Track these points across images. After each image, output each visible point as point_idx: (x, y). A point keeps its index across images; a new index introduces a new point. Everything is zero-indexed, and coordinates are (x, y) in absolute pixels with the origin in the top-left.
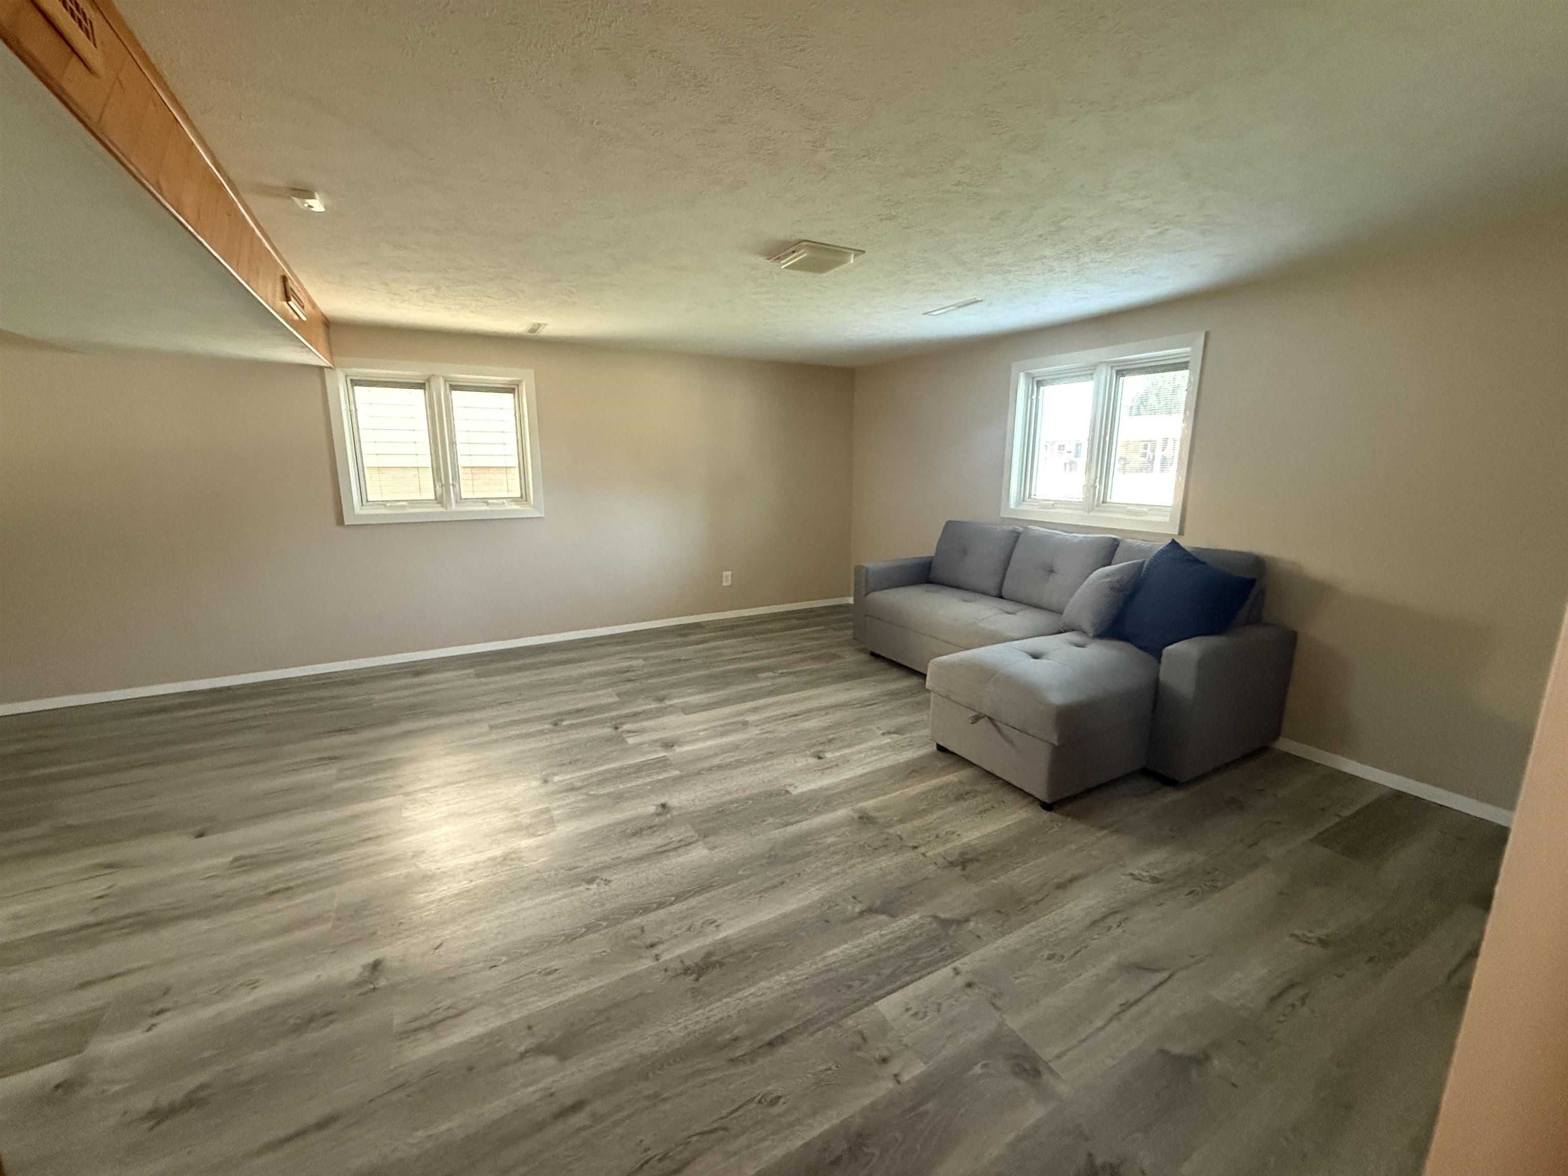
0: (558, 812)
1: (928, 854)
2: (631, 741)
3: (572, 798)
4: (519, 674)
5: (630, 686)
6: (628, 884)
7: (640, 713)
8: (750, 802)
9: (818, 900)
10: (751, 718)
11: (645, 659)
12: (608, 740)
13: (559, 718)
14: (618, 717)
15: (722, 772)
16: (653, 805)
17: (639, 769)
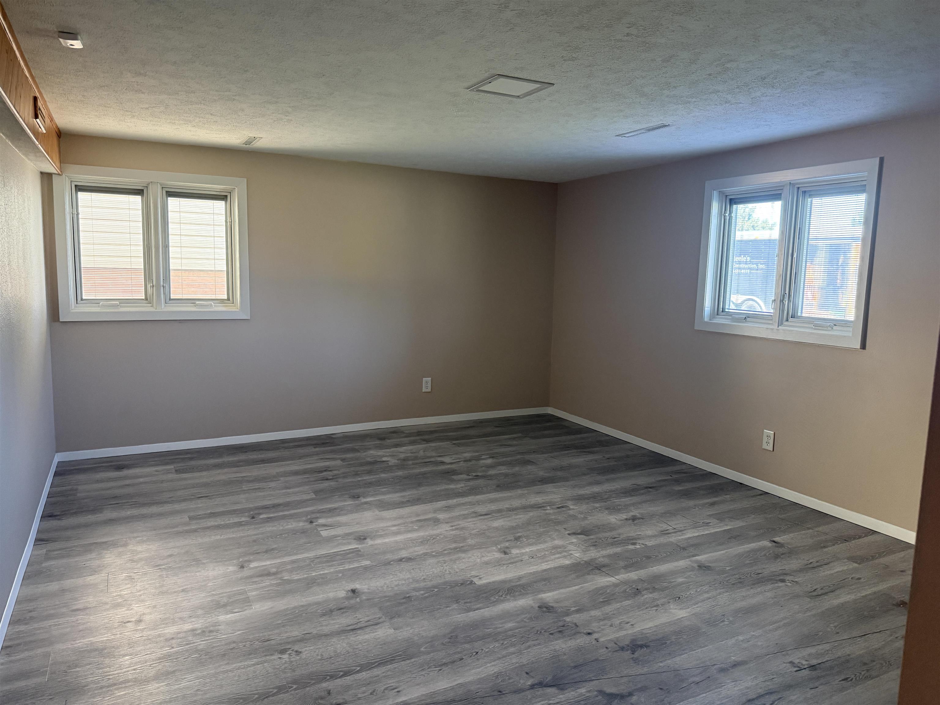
0: (254, 593)
1: (602, 640)
2: (324, 533)
3: (267, 582)
4: (219, 471)
5: (326, 484)
6: (318, 655)
7: (335, 509)
8: (436, 590)
9: (493, 674)
10: (441, 516)
11: (343, 460)
12: (304, 532)
13: (256, 512)
14: (313, 512)
15: (411, 564)
16: (344, 590)
17: (330, 558)
